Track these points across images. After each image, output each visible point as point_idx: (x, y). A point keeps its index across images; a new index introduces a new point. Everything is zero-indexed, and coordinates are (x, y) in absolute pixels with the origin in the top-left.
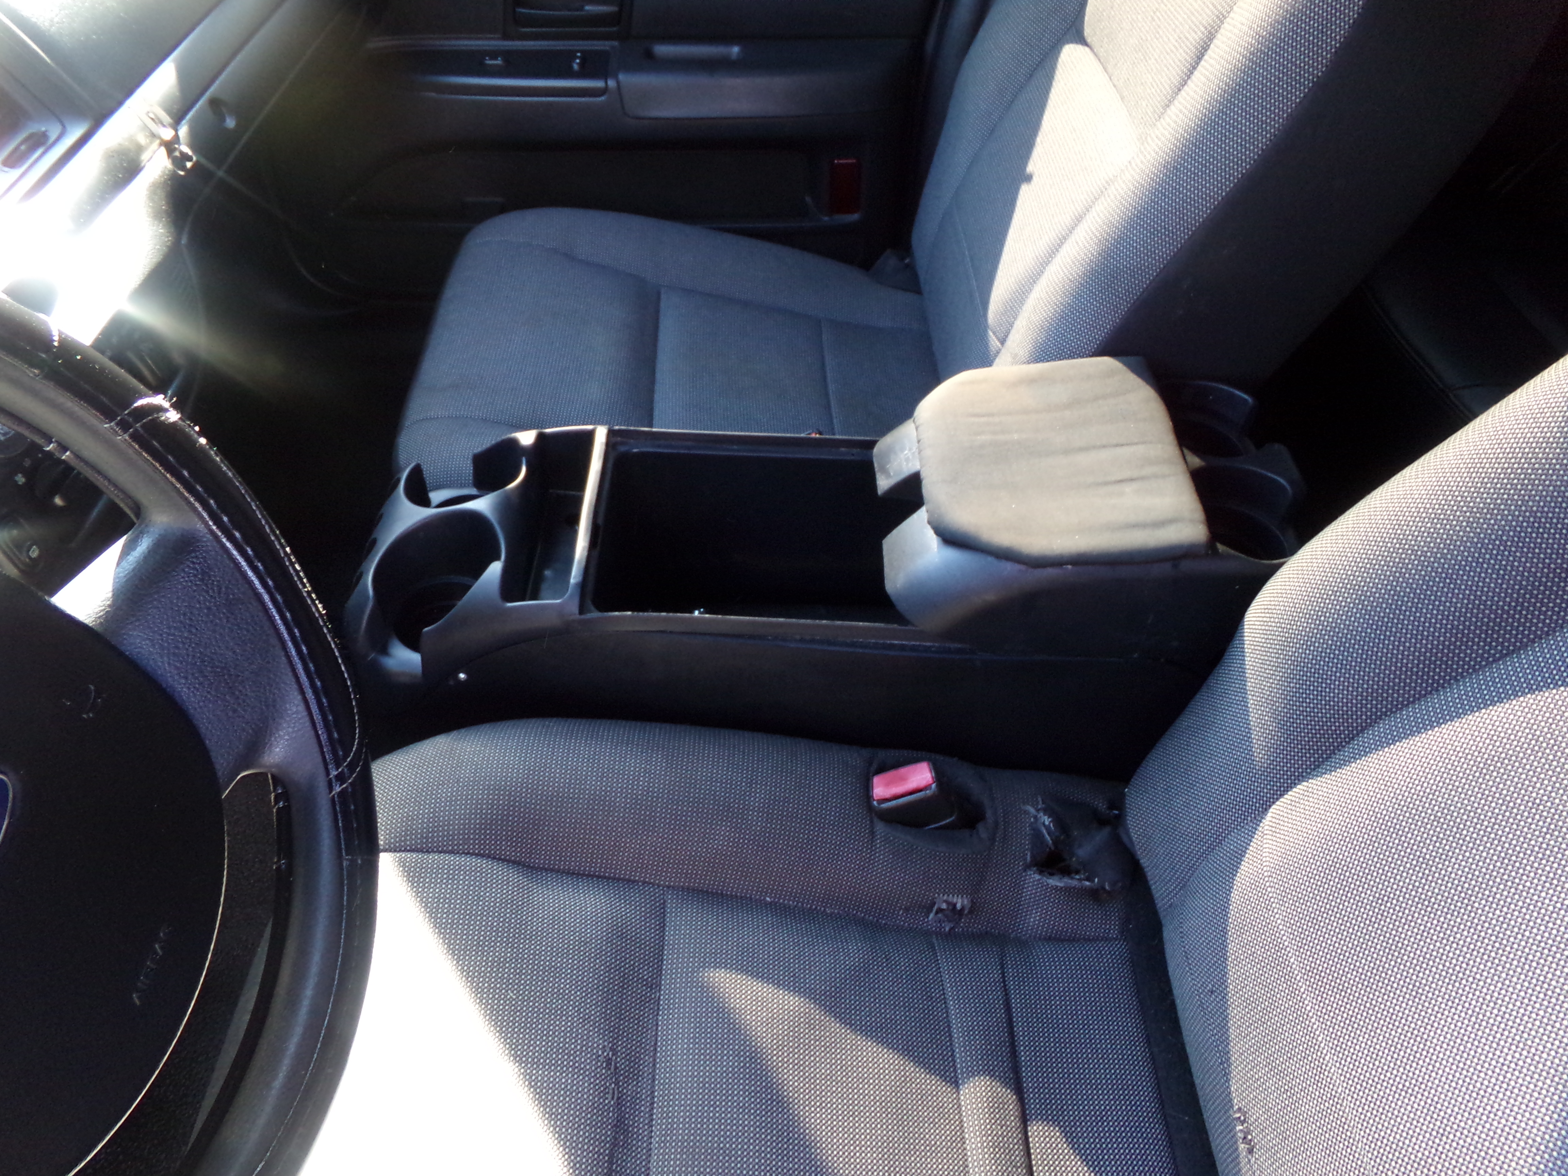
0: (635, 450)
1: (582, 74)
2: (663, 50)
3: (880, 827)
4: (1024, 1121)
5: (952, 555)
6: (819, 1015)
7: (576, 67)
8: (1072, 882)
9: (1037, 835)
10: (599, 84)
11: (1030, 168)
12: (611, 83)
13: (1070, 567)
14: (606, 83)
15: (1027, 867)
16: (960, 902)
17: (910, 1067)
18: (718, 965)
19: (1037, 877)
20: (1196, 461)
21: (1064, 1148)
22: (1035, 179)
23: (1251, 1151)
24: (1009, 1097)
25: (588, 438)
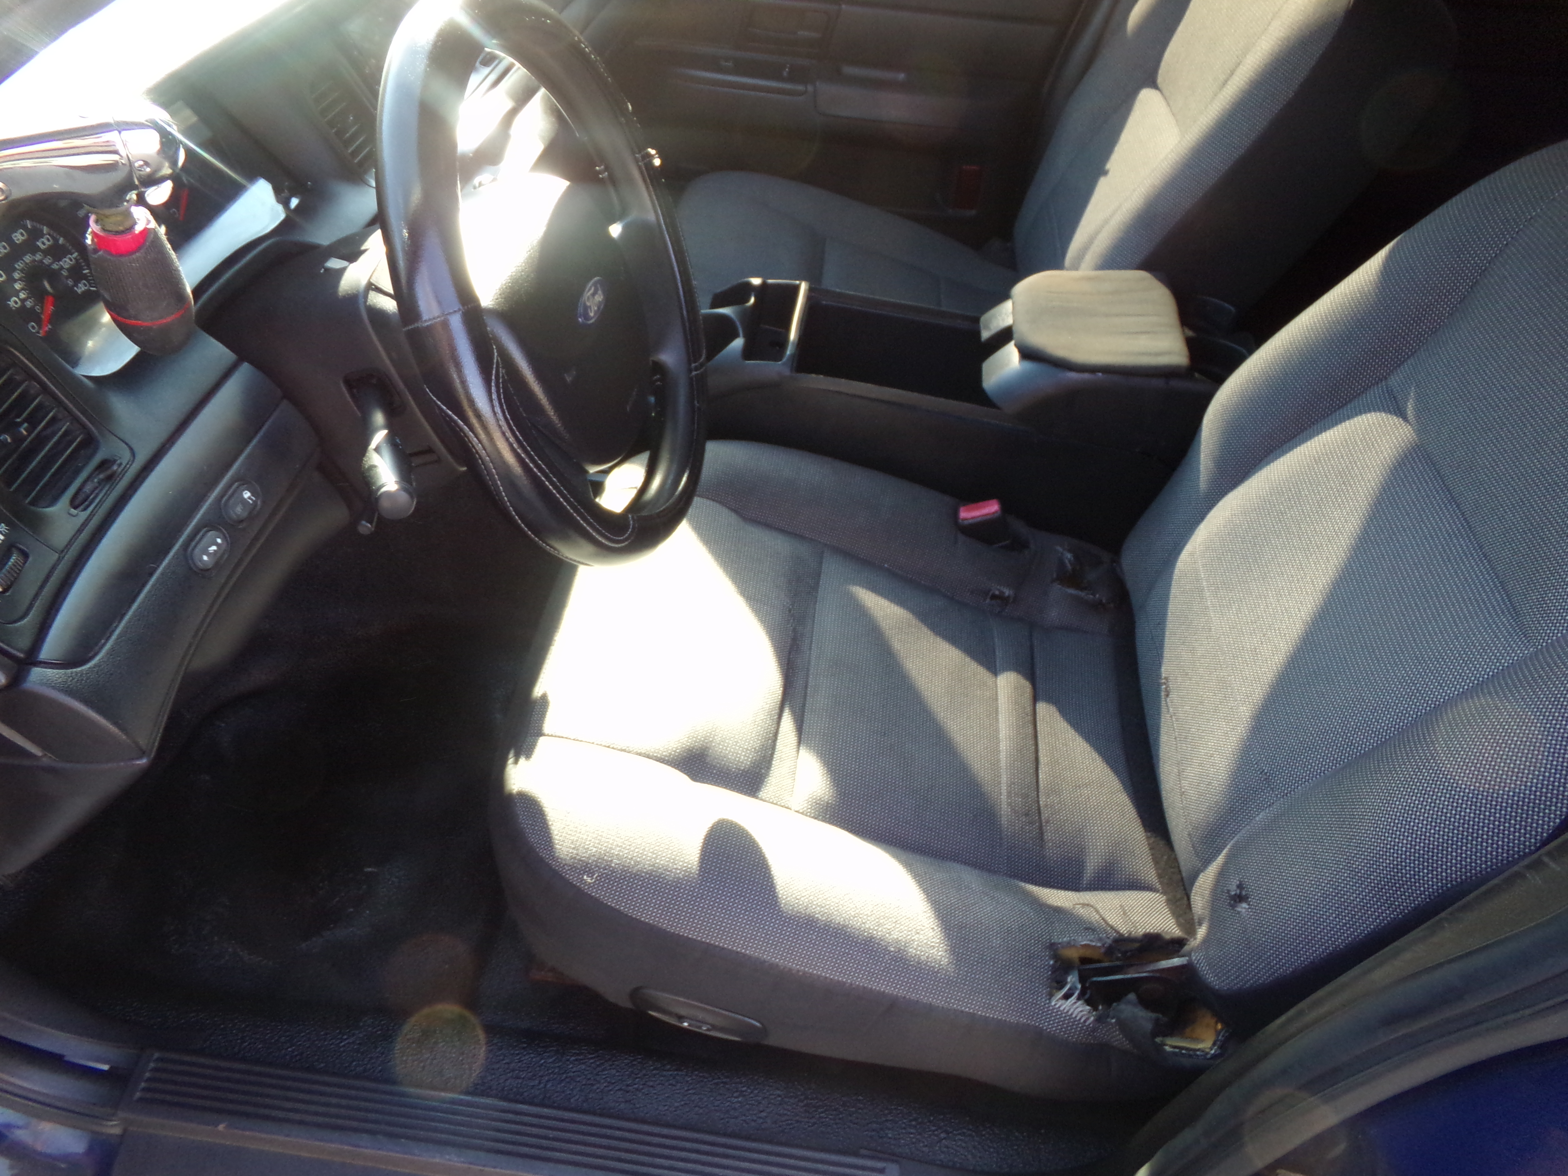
0: (824, 302)
1: (791, 79)
2: (849, 70)
3: (961, 538)
4: (1035, 699)
5: (1029, 365)
6: (914, 621)
7: (785, 74)
8: (1082, 594)
9: (1061, 564)
10: (800, 88)
11: (1108, 166)
12: (810, 88)
13: (1100, 374)
14: (806, 88)
15: (1053, 581)
16: (1007, 592)
17: (968, 659)
18: (856, 584)
19: (1060, 586)
20: (1190, 333)
21: (1057, 715)
22: (1110, 174)
23: (1167, 696)
24: (1027, 685)
25: (796, 289)
